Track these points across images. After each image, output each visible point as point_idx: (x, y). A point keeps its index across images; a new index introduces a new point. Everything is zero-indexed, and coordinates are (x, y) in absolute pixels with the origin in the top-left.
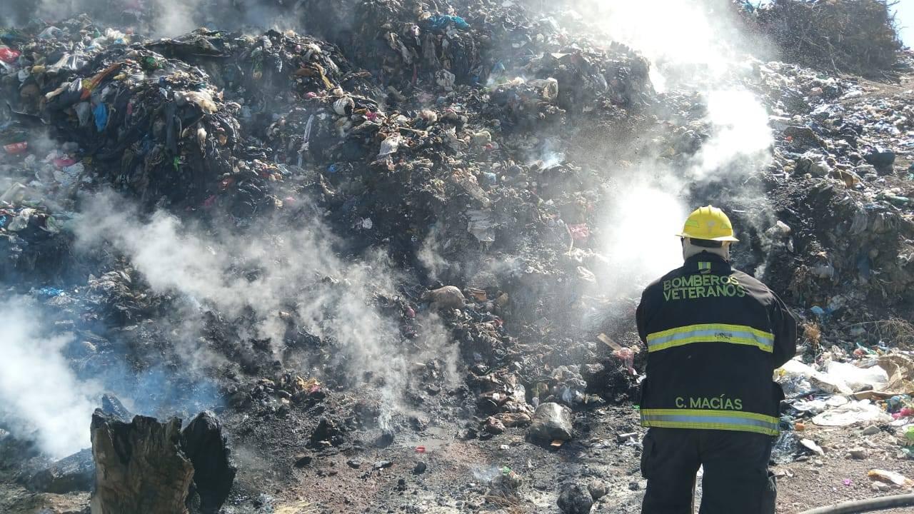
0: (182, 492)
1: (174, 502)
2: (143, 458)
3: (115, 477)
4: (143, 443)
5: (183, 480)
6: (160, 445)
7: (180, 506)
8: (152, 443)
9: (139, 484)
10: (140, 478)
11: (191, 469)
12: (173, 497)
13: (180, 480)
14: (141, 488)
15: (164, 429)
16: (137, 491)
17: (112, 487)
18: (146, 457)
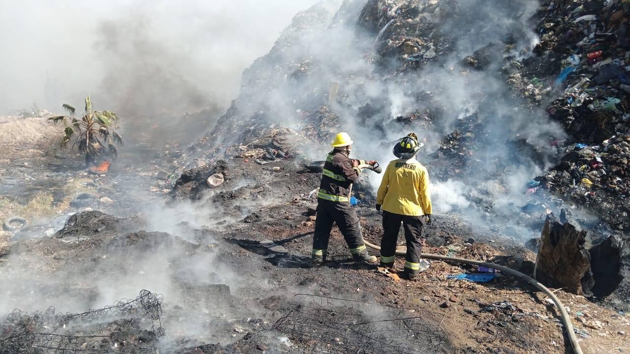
0: (580, 273)
1: (574, 277)
2: (563, 246)
3: (547, 250)
4: (565, 239)
5: (581, 267)
6: (573, 243)
7: (577, 281)
8: (569, 240)
9: (558, 259)
10: (559, 256)
11: (587, 263)
12: (574, 274)
13: (580, 266)
14: (559, 262)
15: (578, 234)
16: (556, 262)
17: (545, 255)
18: (565, 246)
